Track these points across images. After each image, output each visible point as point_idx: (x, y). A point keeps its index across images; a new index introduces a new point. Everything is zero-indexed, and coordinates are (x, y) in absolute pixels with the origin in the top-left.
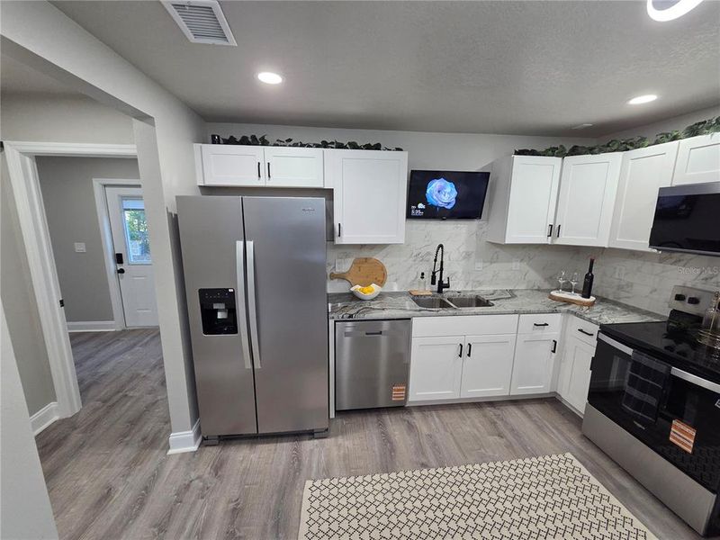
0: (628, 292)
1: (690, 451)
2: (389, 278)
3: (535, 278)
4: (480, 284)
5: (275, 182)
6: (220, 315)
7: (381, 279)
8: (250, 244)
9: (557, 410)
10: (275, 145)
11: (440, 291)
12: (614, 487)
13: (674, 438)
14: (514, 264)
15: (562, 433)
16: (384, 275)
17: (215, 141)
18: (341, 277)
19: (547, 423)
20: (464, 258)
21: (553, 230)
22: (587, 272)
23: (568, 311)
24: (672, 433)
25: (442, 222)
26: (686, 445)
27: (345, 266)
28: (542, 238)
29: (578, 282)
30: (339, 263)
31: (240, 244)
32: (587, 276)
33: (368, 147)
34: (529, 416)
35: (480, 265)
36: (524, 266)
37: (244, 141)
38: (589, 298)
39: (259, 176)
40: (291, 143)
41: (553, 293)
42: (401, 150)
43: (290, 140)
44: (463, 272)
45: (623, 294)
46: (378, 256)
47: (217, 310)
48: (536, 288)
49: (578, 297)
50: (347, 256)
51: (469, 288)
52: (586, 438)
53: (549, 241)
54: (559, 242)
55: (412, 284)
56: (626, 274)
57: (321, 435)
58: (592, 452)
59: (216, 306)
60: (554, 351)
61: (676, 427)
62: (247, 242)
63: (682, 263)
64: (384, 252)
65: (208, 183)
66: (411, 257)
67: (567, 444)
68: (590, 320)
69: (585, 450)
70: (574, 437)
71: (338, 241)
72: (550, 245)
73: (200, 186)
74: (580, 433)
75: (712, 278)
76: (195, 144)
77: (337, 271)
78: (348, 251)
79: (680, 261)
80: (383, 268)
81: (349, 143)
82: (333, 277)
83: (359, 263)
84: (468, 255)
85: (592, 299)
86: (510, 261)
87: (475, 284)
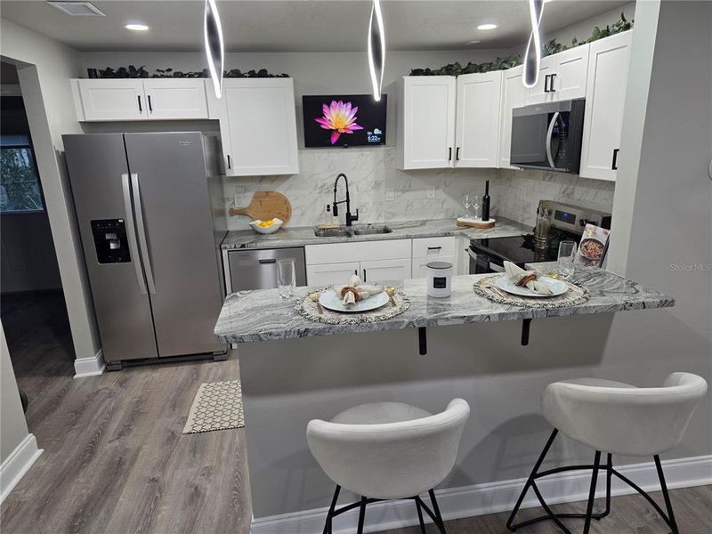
2: (295, 213)
3: (454, 206)
4: (394, 215)
5: (158, 114)
6: (113, 246)
7: (285, 213)
8: (135, 178)
10: (155, 76)
11: (349, 224)
14: (429, 192)
16: (289, 210)
17: (92, 74)
18: (242, 213)
20: (374, 188)
22: (484, 194)
25: (345, 150)
27: (245, 201)
28: (442, 162)
30: (239, 198)
31: (125, 178)
32: (484, 199)
33: (252, 75)
35: (391, 194)
36: (441, 194)
37: (122, 74)
38: (488, 220)
39: (141, 109)
40: (171, 73)
42: (287, 76)
43: (169, 70)
44: (374, 203)
46: (281, 189)
47: (109, 241)
48: (456, 217)
49: (480, 221)
50: (246, 190)
53: (451, 165)
54: (459, 165)
55: (320, 218)
57: (219, 358)
59: (108, 237)
62: (132, 176)
64: (286, 184)
65: (89, 118)
66: (315, 189)
71: (229, 173)
72: (453, 169)
73: (81, 122)
76: (71, 80)
77: (237, 206)
78: (247, 184)
80: (286, 202)
81: (232, 71)
82: (233, 213)
83: (259, 197)
84: (377, 185)
85: (492, 220)
86: (425, 189)
87: (387, 216)
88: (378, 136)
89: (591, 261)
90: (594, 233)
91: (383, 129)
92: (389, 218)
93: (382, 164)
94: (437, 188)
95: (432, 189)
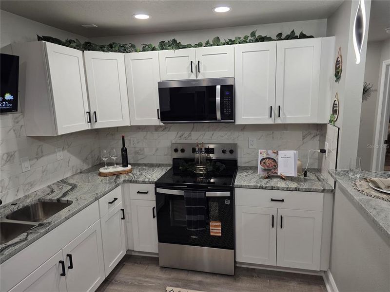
0: (142, 155)
1: (220, 235)
3: (76, 162)
4: (32, 185)
9: (135, 263)
12: (198, 286)
13: (212, 232)
14: (58, 154)
15: (152, 277)
19: (140, 278)
20: (6, 161)
21: (92, 117)
22: (122, 147)
23: (125, 181)
24: (211, 231)
26: (218, 233)
28: (83, 125)
29: (117, 156)
32: (122, 150)
34: (125, 283)
35: (27, 165)
36: (66, 154)
41: (102, 170)
44: (10, 178)
45: (140, 157)
48: (79, 171)
49: (120, 169)
51: (21, 195)
52: (163, 268)
53: (88, 127)
54: (97, 126)
56: (138, 143)
58: (174, 275)
60: (123, 218)
61: (212, 226)
63: (168, 129)
67: (161, 282)
68: (144, 182)
69: (170, 277)
70: (158, 273)
72: (91, 130)
74: (159, 268)
75: (182, 136)
79: (166, 128)
84: (10, 157)
85: (130, 167)
86: (55, 152)
87: (26, 188)
88: (9, 101)
89: (270, 170)
90: (267, 154)
91: (15, 93)
92: (28, 190)
93: (12, 132)
94: (63, 149)
95: (59, 151)
